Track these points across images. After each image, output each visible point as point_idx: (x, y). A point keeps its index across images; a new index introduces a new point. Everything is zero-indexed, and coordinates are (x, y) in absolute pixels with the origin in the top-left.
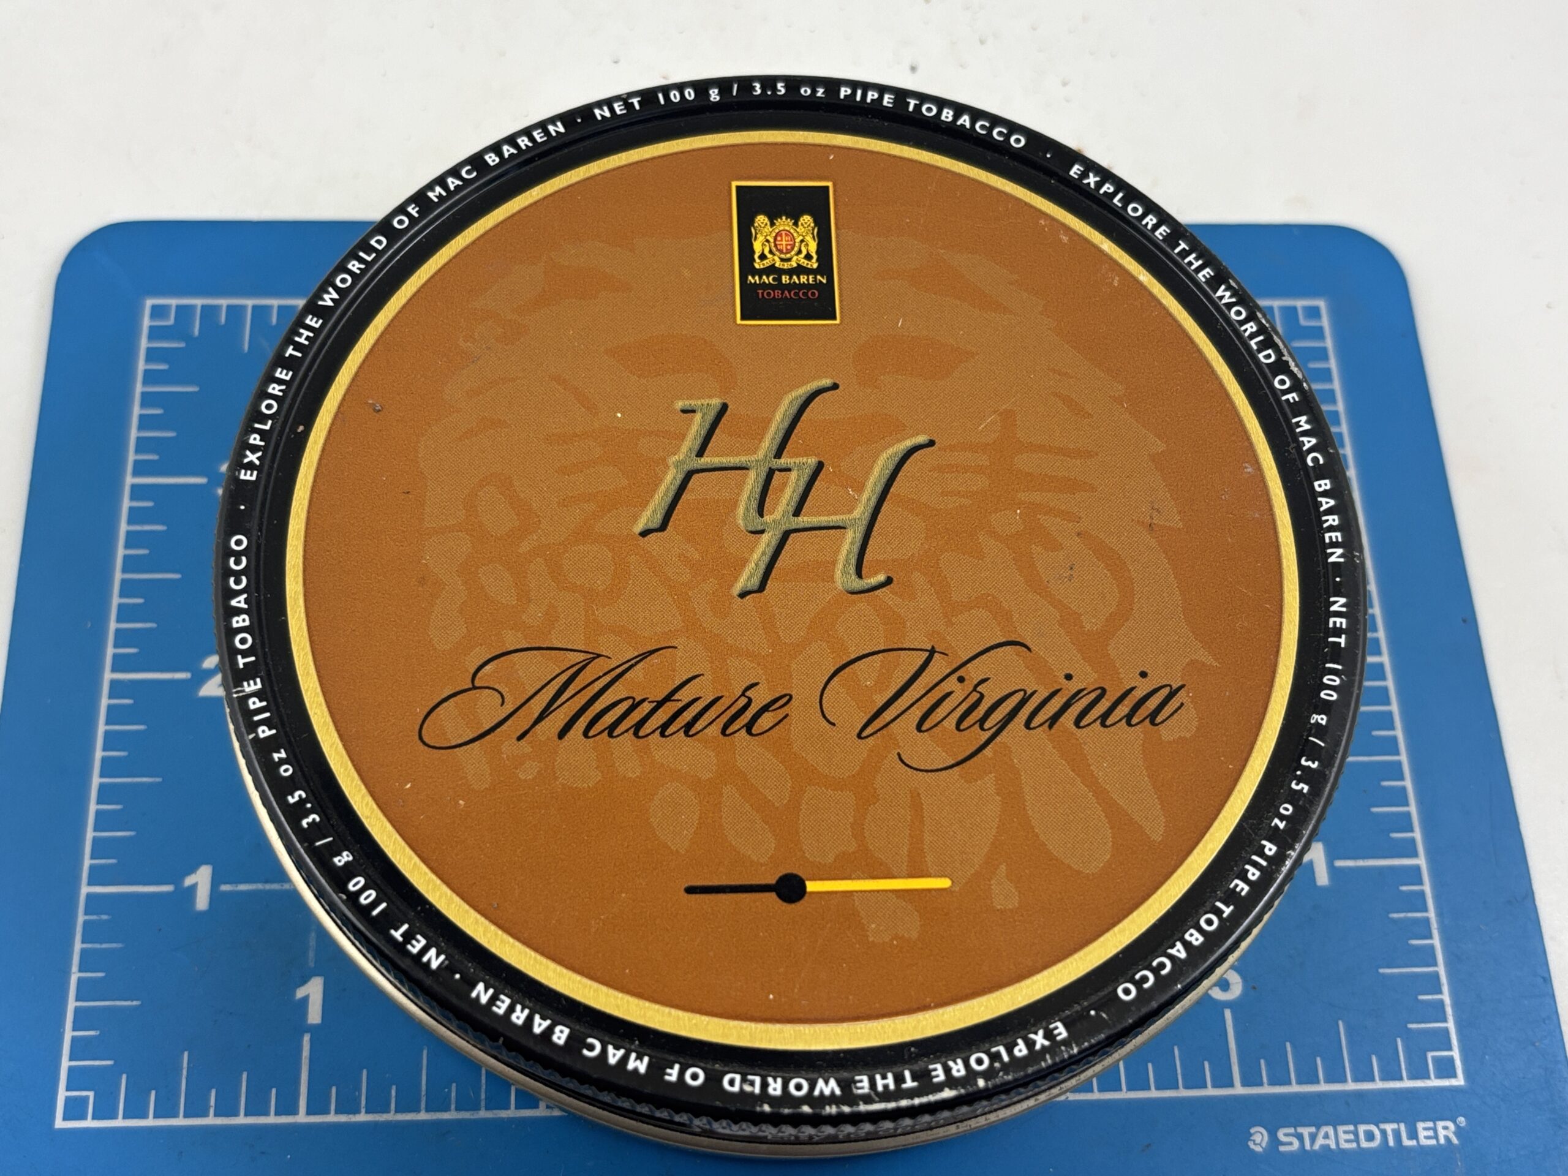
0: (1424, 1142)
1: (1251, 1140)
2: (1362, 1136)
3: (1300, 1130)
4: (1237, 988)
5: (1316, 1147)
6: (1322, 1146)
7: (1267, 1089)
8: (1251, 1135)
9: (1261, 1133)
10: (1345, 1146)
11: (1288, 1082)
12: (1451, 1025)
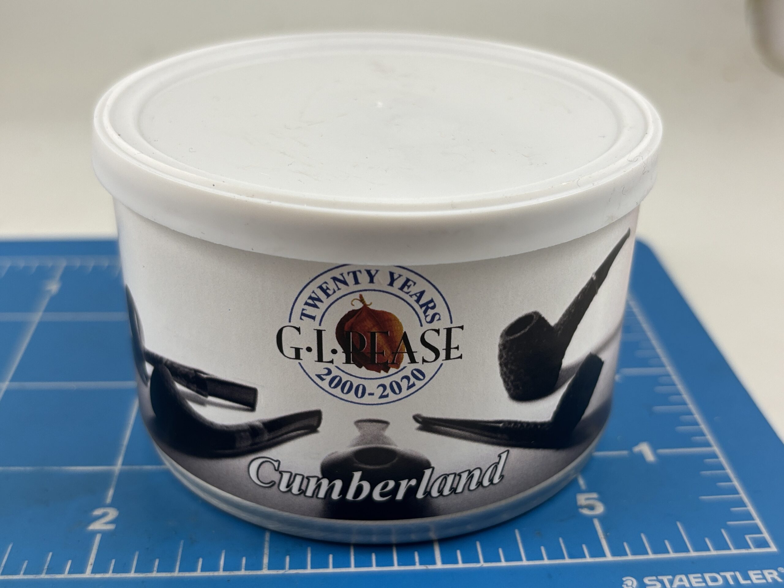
0: (755, 581)
1: (624, 584)
2: (708, 580)
3: (660, 578)
4: (600, 509)
6: (679, 586)
7: (630, 557)
8: (623, 581)
9: (630, 580)
10: (695, 585)
11: (647, 553)
12: (758, 521)
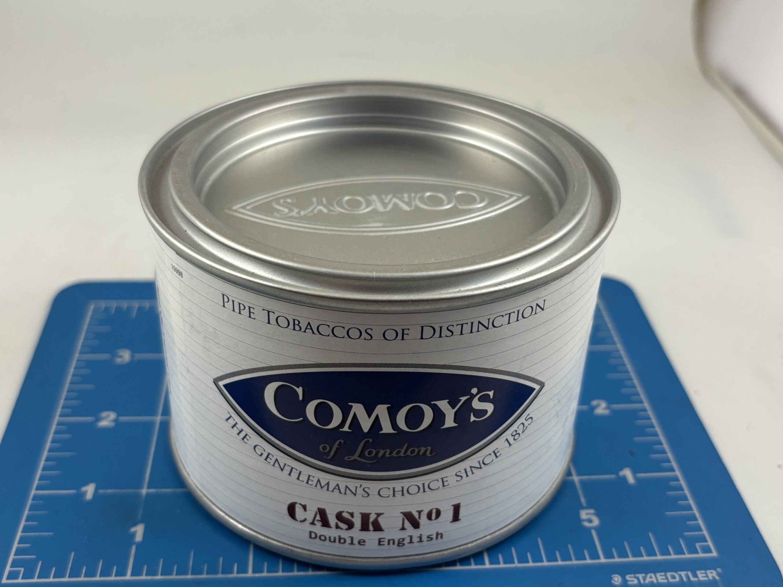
0: (701, 579)
1: (613, 580)
2: (669, 577)
3: (637, 575)
4: (596, 522)
5: (647, 582)
6: (649, 581)
7: (617, 560)
8: (613, 577)
9: (616, 576)
10: (660, 581)
11: (628, 557)
12: (705, 533)
